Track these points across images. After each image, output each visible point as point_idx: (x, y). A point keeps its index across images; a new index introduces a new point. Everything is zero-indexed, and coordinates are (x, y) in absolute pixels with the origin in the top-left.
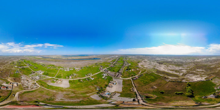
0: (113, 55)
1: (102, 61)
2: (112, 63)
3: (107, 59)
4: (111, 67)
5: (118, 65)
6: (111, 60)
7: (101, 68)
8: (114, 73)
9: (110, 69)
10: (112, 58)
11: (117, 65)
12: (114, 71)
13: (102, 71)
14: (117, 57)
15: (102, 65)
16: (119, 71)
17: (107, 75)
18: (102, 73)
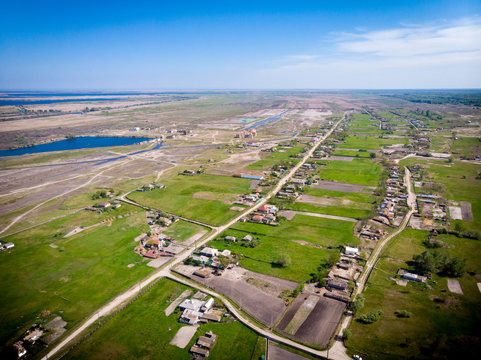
0: (277, 100)
1: (158, 163)
2: (268, 185)
3: (214, 137)
4: (251, 218)
5: (325, 202)
6: (253, 155)
7: (158, 234)
8: (279, 283)
9: (241, 245)
10: (268, 131)
11: (316, 205)
12: (278, 265)
13: (165, 272)
14: (313, 116)
15: (167, 204)
16: (328, 265)
17: (217, 315)
18: (167, 288)
